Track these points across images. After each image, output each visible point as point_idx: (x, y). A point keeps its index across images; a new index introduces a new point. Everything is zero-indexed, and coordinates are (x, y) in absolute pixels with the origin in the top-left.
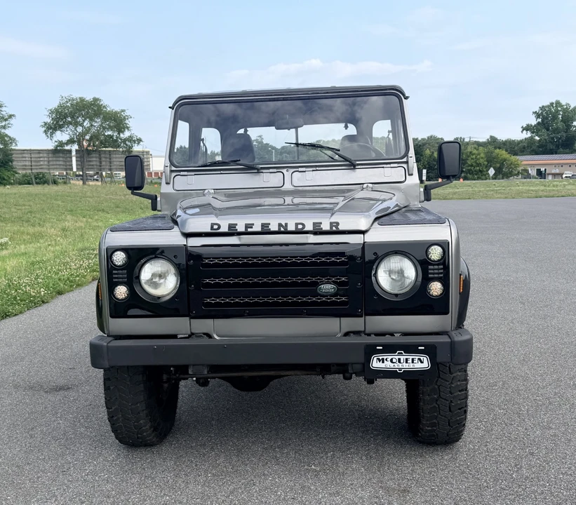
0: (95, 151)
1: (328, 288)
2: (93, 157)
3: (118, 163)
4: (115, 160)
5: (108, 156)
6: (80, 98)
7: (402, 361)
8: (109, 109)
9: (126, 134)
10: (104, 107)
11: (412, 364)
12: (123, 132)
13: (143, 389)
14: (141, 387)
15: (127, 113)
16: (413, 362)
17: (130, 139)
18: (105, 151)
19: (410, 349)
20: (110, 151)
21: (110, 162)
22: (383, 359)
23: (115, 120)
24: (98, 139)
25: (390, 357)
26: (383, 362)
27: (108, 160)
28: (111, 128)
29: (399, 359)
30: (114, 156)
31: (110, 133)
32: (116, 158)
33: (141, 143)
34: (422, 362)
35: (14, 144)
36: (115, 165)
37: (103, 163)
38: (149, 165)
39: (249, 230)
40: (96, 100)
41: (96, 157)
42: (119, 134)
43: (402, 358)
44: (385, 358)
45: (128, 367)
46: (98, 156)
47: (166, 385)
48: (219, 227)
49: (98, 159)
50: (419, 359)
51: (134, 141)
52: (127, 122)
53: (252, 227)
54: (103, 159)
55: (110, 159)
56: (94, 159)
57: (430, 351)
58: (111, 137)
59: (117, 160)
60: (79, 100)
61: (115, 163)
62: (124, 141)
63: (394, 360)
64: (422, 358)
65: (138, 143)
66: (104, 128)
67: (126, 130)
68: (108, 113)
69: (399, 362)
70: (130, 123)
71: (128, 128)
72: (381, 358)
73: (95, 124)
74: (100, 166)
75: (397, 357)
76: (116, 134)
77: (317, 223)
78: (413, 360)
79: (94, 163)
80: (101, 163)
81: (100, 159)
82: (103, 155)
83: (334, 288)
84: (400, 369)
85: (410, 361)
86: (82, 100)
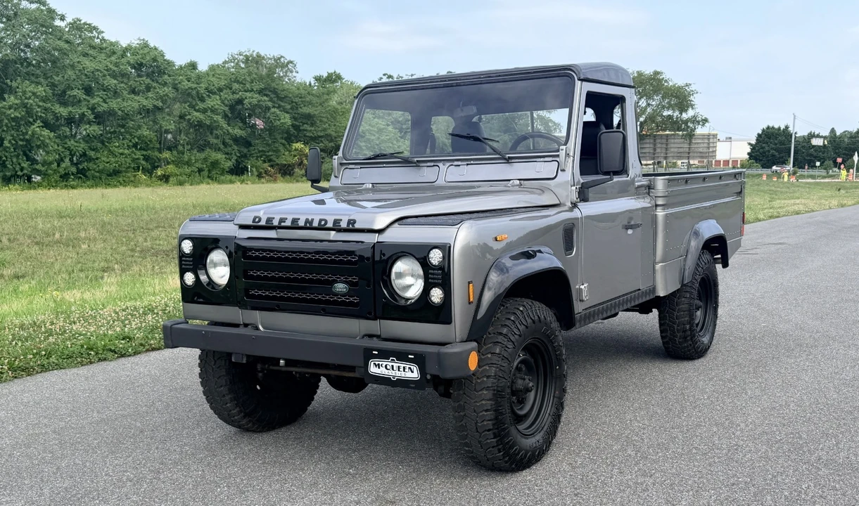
0: (650, 135)
1: (340, 287)
2: (646, 143)
3: (676, 150)
4: (672, 145)
5: (664, 141)
6: (638, 72)
7: (395, 369)
8: (671, 84)
9: (690, 113)
10: (666, 81)
11: (403, 373)
12: (686, 111)
13: (225, 373)
14: (223, 372)
15: (693, 88)
16: (404, 371)
17: (694, 120)
18: (661, 135)
19: (402, 357)
20: (667, 135)
21: (667, 149)
22: (379, 364)
23: (676, 97)
24: (653, 122)
25: (385, 364)
26: (379, 368)
27: (664, 146)
28: (670, 107)
29: (392, 366)
30: (672, 141)
31: (670, 113)
32: (674, 143)
33: (707, 124)
34: (412, 372)
35: (558, 130)
36: (672, 152)
37: (658, 150)
38: (715, 151)
39: (283, 224)
40: (656, 73)
41: (650, 143)
42: (681, 114)
43: (396, 365)
44: (381, 363)
45: (214, 352)
46: (652, 141)
47: (260, 374)
48: (260, 221)
49: (652, 146)
50: (410, 368)
51: (698, 122)
52: (692, 98)
53: (284, 222)
54: (659, 145)
55: (667, 144)
56: (648, 146)
57: (420, 360)
58: (670, 117)
59: (676, 145)
60: (636, 75)
61: (672, 150)
62: (686, 122)
63: (388, 367)
64: (412, 367)
65: (703, 125)
66: (663, 107)
67: (690, 109)
68: (668, 89)
69: (393, 369)
70: (695, 99)
71: (692, 106)
72: (377, 363)
73: (654, 103)
74: (654, 154)
75: (391, 364)
76: (677, 113)
77: (338, 220)
78: (404, 368)
79: (647, 150)
80: (655, 150)
81: (655, 145)
82: (658, 141)
83: (346, 288)
84: (394, 377)
85: (402, 369)
86: (640, 74)
